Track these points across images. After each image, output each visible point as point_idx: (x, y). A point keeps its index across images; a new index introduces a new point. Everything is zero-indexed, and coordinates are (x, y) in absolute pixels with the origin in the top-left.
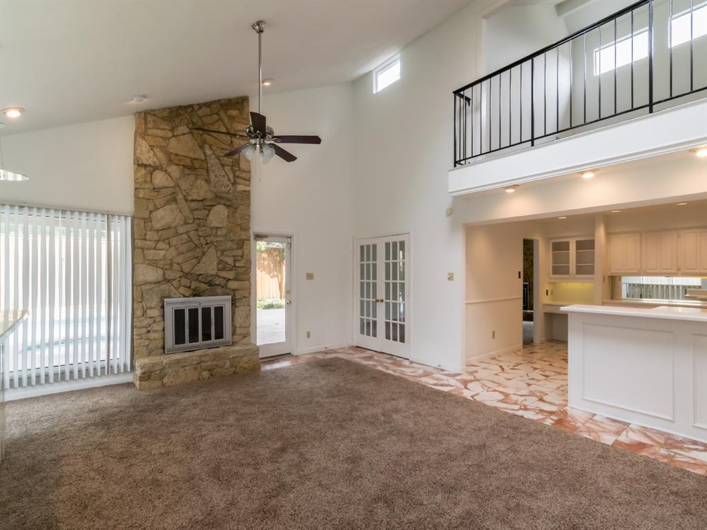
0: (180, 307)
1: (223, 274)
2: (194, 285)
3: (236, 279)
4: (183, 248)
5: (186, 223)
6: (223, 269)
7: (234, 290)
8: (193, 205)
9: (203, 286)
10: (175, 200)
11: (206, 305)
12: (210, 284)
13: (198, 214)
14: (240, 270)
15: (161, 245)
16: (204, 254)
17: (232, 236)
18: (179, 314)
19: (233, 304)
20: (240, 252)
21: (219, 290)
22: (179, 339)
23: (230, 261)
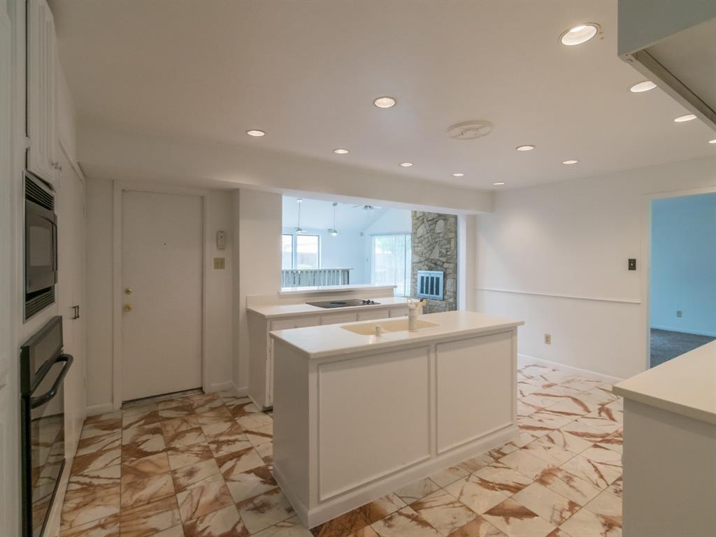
0: (423, 275)
1: (441, 259)
2: (430, 264)
3: (447, 262)
4: (426, 245)
5: (428, 233)
6: (441, 256)
7: (446, 269)
8: (430, 223)
9: (433, 265)
10: (423, 222)
11: (433, 275)
12: (436, 264)
13: (432, 227)
14: (449, 257)
15: (420, 245)
16: (434, 248)
17: (446, 237)
18: (422, 278)
19: (444, 277)
20: (448, 246)
21: (439, 268)
22: (422, 292)
23: (444, 251)
